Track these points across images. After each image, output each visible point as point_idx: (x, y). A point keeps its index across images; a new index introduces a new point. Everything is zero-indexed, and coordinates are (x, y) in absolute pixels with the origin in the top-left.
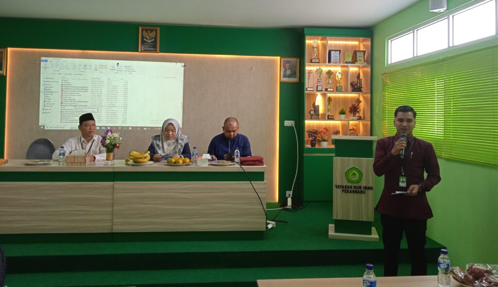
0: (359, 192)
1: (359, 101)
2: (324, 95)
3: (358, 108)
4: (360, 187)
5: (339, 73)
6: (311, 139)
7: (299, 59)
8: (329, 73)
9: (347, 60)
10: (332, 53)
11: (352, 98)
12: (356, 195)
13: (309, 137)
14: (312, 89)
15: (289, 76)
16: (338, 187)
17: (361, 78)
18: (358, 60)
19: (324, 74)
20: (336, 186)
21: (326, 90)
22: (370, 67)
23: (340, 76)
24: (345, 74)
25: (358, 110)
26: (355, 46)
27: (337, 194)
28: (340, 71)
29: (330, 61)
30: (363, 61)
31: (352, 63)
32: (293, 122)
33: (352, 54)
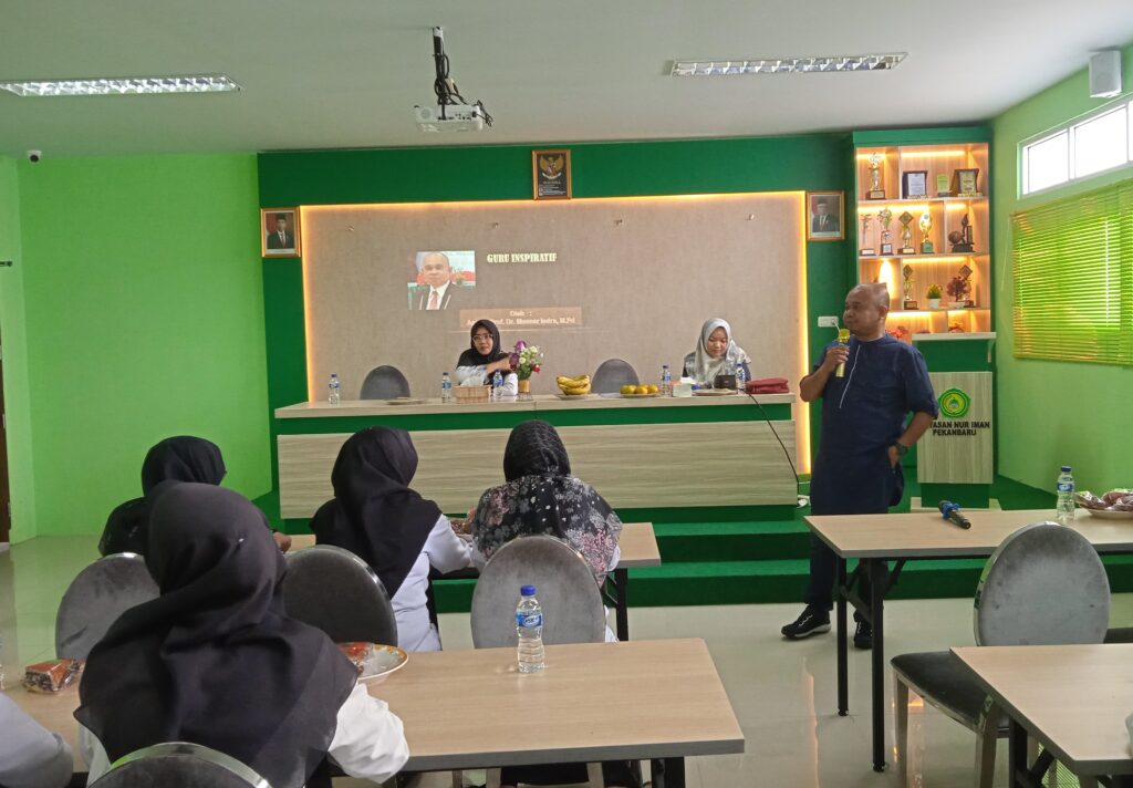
0: (964, 433)
1: (966, 270)
2: (896, 262)
3: (966, 285)
4: (966, 424)
5: (926, 217)
7: (843, 193)
8: (906, 218)
9: (939, 191)
10: (911, 177)
11: (953, 267)
12: (958, 438)
14: (872, 252)
15: (826, 229)
17: (970, 224)
18: (963, 189)
19: (895, 222)
21: (900, 251)
22: (988, 201)
23: (927, 223)
24: (939, 218)
25: (966, 288)
26: (958, 161)
28: (928, 213)
29: (905, 195)
30: (973, 190)
31: (951, 195)
33: (952, 177)
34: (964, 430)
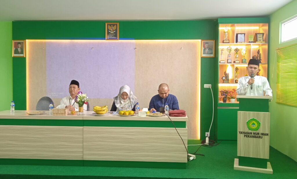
0: (257, 137)
2: (233, 65)
4: (258, 134)
5: (244, 50)
6: (223, 97)
7: (214, 41)
8: (237, 50)
9: (250, 40)
10: (239, 35)
12: (255, 139)
13: (222, 95)
14: (224, 62)
15: (208, 53)
16: (241, 133)
17: (260, 53)
18: (258, 40)
19: (233, 51)
20: (240, 132)
21: (234, 62)
22: (267, 45)
23: (244, 52)
24: (249, 51)
26: (257, 30)
27: (241, 138)
29: (237, 41)
30: (262, 41)
31: (254, 42)
32: (211, 85)
33: (254, 36)
34: (257, 136)
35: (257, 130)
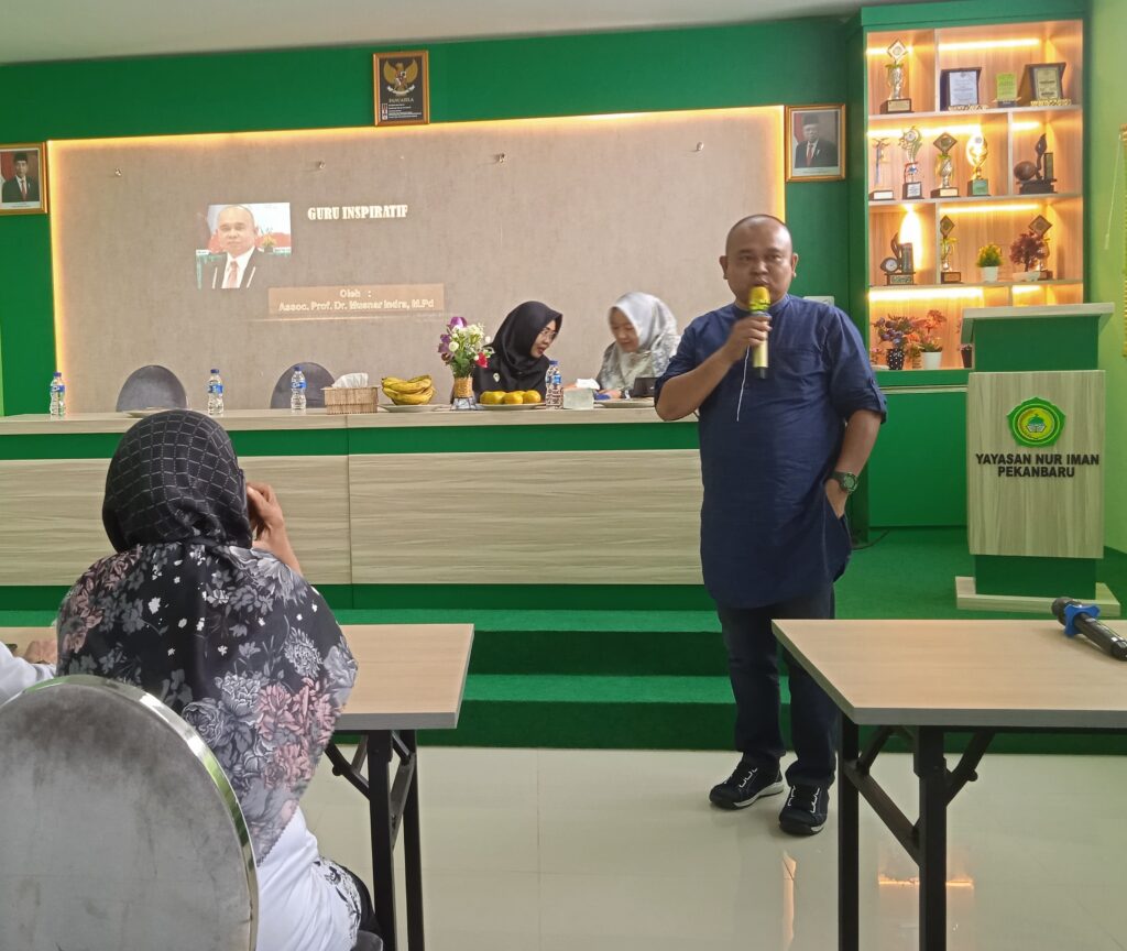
0: (1053, 473)
1: (1042, 224)
2: (928, 212)
3: (1041, 245)
4: (1058, 458)
5: (978, 140)
6: (889, 345)
7: (844, 108)
8: (945, 143)
9: (1001, 97)
10: (953, 77)
11: (1019, 221)
12: (1042, 481)
13: (883, 339)
14: (889, 195)
15: (815, 162)
16: (984, 459)
17: (1048, 151)
18: (1039, 94)
19: (928, 149)
20: (979, 457)
21: (935, 194)
22: (1081, 111)
23: (979, 150)
24: (1000, 145)
25: (1041, 251)
26: (1028, 53)
27: (983, 483)
28: (979, 135)
29: (945, 104)
30: (1056, 95)
31: (1020, 104)
32: (830, 298)
33: (1021, 76)
34: (1053, 468)
35: (1051, 444)
